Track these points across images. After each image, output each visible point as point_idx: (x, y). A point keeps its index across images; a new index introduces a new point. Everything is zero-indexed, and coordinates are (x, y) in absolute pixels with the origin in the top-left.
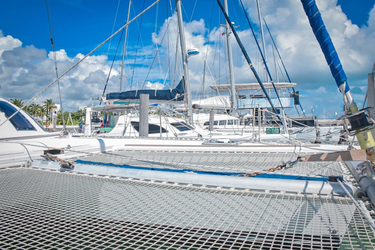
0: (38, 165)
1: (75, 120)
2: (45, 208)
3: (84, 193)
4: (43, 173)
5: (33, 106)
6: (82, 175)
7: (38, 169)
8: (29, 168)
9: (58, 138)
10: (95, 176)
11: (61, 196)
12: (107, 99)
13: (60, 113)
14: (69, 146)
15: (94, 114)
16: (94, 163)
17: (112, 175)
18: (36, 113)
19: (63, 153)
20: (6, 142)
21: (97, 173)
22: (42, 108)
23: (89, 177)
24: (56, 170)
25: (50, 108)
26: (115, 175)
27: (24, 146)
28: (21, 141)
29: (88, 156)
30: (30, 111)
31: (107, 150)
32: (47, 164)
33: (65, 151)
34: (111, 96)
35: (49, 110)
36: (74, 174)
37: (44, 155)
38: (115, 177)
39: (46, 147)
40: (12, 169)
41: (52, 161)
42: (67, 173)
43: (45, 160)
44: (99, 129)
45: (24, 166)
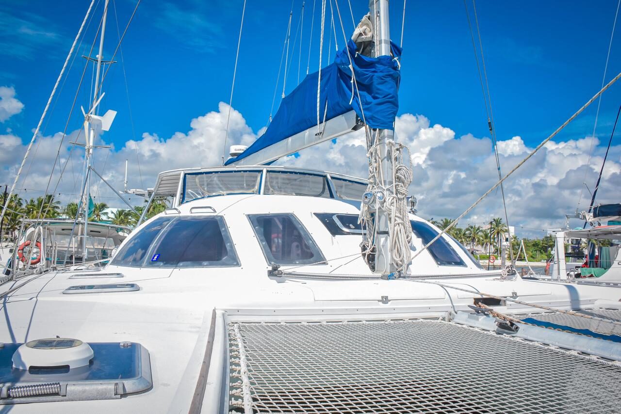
0: (462, 319)
1: (541, 252)
2: (463, 386)
3: (528, 373)
4: (469, 333)
5: (472, 230)
6: (531, 343)
7: (464, 326)
8: (450, 323)
9: (499, 279)
10: (552, 348)
11: (489, 372)
12: (595, 216)
13: (514, 241)
14: (516, 294)
15: (575, 242)
16: (555, 327)
17: (584, 350)
18: (477, 240)
19: (505, 305)
20: (421, 282)
21: (557, 343)
22: (485, 231)
23: (541, 348)
24: (489, 331)
25: (498, 233)
26: (589, 351)
27: (445, 289)
28: (442, 281)
29: (547, 314)
30: (468, 237)
31: (583, 307)
32: (478, 319)
33: (508, 302)
34: (603, 210)
35: (496, 236)
36: (517, 340)
37: (475, 306)
38: (589, 354)
39: (478, 293)
40: (426, 321)
41: (485, 316)
42: (506, 336)
43: (474, 314)
44: (579, 271)
45: (444, 319)
